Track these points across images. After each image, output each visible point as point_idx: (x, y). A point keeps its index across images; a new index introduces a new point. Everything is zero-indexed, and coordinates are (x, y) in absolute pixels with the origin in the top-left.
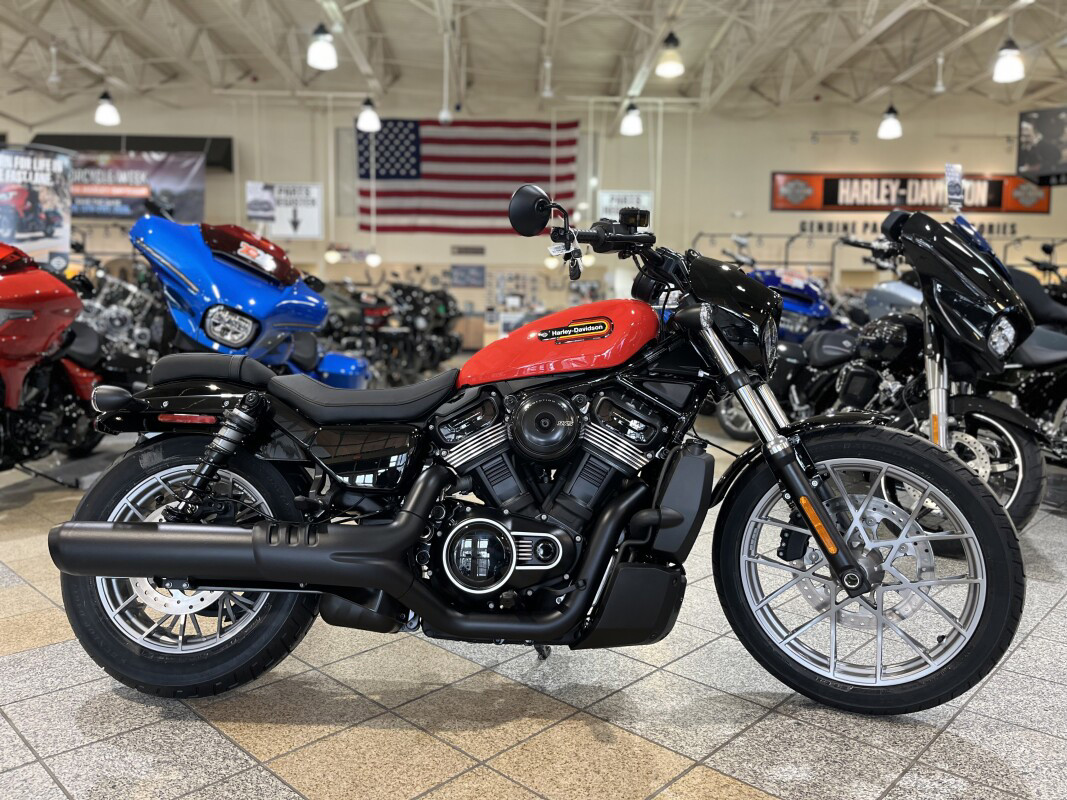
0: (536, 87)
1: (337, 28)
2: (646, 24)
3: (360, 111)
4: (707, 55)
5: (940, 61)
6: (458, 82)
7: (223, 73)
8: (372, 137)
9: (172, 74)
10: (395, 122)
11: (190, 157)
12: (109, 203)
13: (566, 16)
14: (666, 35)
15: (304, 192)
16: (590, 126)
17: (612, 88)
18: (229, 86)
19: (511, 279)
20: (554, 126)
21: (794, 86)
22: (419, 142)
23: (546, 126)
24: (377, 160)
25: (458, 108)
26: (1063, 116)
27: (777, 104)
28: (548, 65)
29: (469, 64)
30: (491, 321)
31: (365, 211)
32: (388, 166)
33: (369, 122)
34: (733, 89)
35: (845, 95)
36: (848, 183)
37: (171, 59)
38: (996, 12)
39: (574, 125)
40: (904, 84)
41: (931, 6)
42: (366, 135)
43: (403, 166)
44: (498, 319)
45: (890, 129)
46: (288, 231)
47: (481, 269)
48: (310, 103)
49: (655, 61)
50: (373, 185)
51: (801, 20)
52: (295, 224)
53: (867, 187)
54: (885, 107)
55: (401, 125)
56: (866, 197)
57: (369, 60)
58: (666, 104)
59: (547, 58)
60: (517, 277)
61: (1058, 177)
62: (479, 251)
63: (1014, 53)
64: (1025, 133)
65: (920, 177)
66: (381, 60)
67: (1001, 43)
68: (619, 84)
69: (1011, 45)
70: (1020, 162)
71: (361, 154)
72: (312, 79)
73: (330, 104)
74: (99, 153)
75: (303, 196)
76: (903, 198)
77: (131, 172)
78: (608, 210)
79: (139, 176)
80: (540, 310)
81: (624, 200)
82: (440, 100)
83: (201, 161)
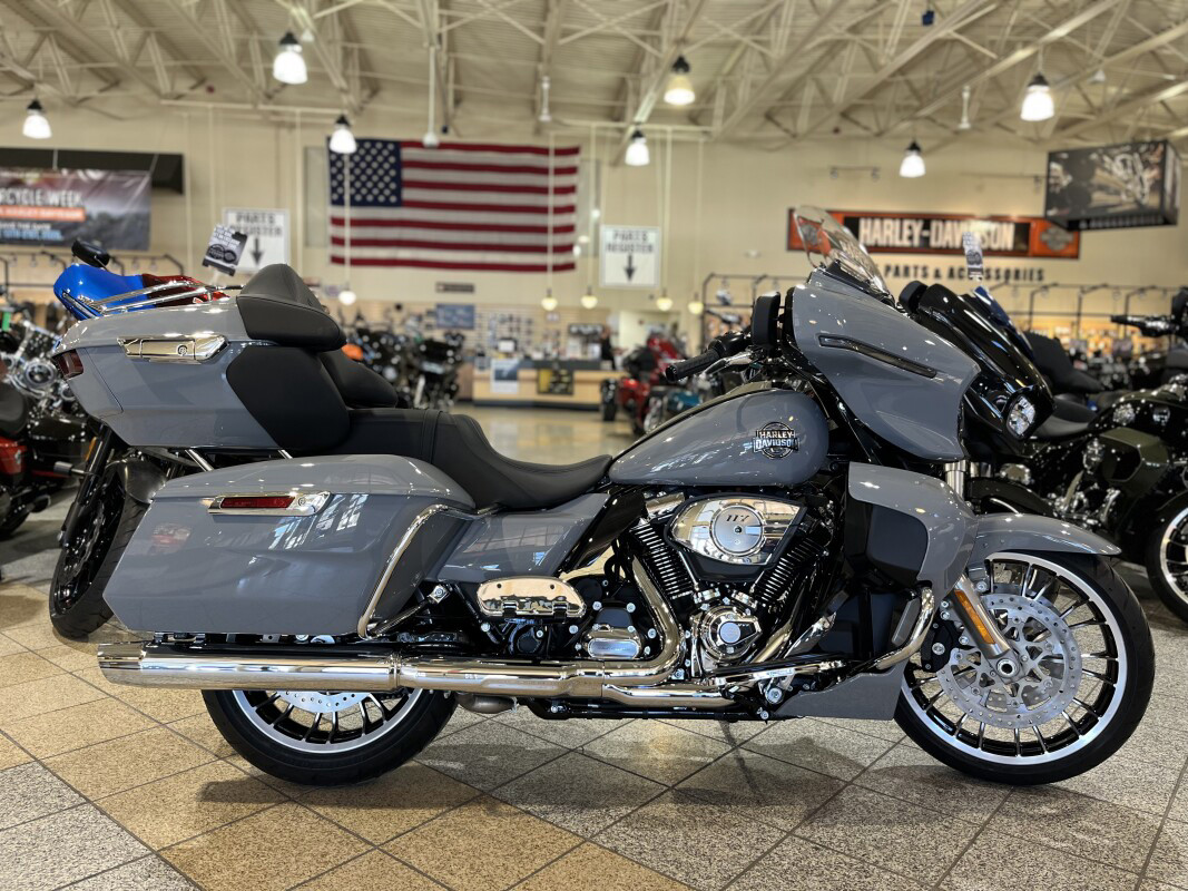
0: (534, 108)
1: (307, 37)
2: (653, 46)
3: (335, 130)
4: (719, 79)
5: (966, 95)
6: (445, 102)
7: (173, 87)
8: (346, 159)
9: (113, 80)
10: (373, 142)
11: (132, 176)
12: (37, 228)
13: (566, 33)
14: (675, 59)
15: (267, 219)
16: (591, 154)
17: (616, 114)
18: (179, 97)
19: (503, 321)
21: (813, 116)
22: (400, 165)
23: (544, 151)
24: (352, 184)
25: (445, 130)
26: (1094, 157)
28: (546, 86)
29: (457, 80)
30: (482, 368)
31: (338, 241)
32: (364, 191)
33: (344, 142)
34: (749, 115)
35: (866, 128)
36: (869, 222)
37: (113, 65)
38: (1026, 44)
39: (574, 151)
40: (928, 118)
41: (957, 36)
42: (340, 156)
43: (381, 192)
44: (489, 366)
45: (913, 166)
46: (249, 263)
47: (470, 309)
48: (274, 118)
49: (662, 87)
50: (347, 212)
51: (820, 46)
52: (257, 256)
53: (889, 227)
54: (908, 143)
55: (379, 146)
56: (888, 238)
57: (346, 77)
58: (675, 132)
59: (546, 78)
60: (511, 319)
61: (1087, 221)
62: (469, 289)
63: (1045, 89)
64: (1053, 174)
65: (944, 218)
66: (357, 73)
67: (1029, 78)
68: (623, 108)
69: (1040, 80)
70: (1048, 206)
71: (333, 177)
72: (277, 91)
73: (298, 120)
74: (25, 172)
75: (267, 224)
76: (926, 240)
77: (64, 193)
78: (611, 247)
79: (73, 196)
80: (538, 356)
81: (630, 237)
82: (426, 120)
83: (146, 181)
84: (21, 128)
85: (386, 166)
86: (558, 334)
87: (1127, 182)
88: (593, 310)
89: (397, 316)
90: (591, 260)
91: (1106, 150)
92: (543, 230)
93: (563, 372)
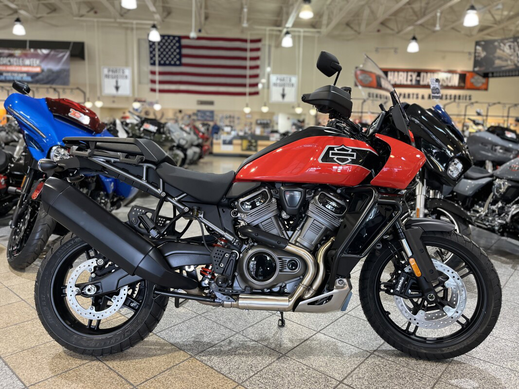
0: (240, 21)
3: (150, 31)
4: (325, 8)
5: (438, 14)
6: (200, 17)
7: (79, 11)
8: (156, 44)
9: (53, 9)
10: (169, 36)
11: (62, 52)
12: (21, 75)
15: (121, 71)
16: (266, 42)
17: (278, 22)
18: (82, 16)
19: (227, 118)
20: (249, 41)
21: (368, 25)
22: (181, 47)
23: (245, 41)
24: (159, 56)
25: (200, 31)
26: (496, 44)
27: (359, 33)
29: (206, 8)
30: (217, 139)
31: (153, 82)
32: (165, 59)
34: (338, 25)
35: (392, 30)
36: (392, 73)
39: (259, 41)
40: (421, 25)
42: (154, 43)
43: (173, 59)
44: (220, 138)
45: (413, 47)
46: (114, 91)
47: (212, 112)
48: (124, 25)
49: (299, 10)
50: (157, 69)
52: (117, 88)
53: (401, 75)
54: (411, 36)
55: (171, 38)
56: (401, 81)
57: (154, 4)
58: (304, 32)
59: (245, 6)
60: (230, 117)
61: (493, 73)
62: (211, 103)
63: (474, 12)
64: (478, 51)
65: (427, 71)
66: (161, 4)
67: (468, 6)
68: (281, 21)
69: (472, 8)
70: (475, 66)
71: (151, 52)
72: (125, 13)
73: (134, 26)
74: (15, 50)
75: (122, 73)
76: (418, 81)
77: (32, 60)
78: (275, 85)
79: (36, 61)
80: (241, 134)
81: (283, 80)
82: (191, 26)
83: (68, 54)
84: (12, 31)
85: (175, 47)
86: (251, 124)
87: (511, 56)
88: (267, 113)
89: (180, 116)
90: (266, 90)
91: (502, 41)
92: (244, 77)
93: (253, 141)
